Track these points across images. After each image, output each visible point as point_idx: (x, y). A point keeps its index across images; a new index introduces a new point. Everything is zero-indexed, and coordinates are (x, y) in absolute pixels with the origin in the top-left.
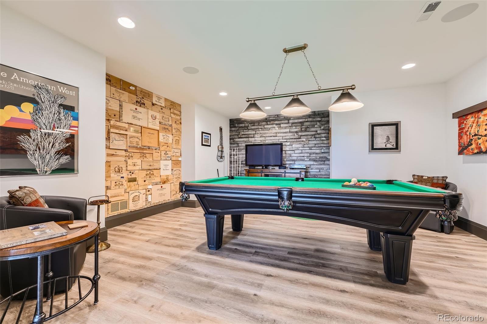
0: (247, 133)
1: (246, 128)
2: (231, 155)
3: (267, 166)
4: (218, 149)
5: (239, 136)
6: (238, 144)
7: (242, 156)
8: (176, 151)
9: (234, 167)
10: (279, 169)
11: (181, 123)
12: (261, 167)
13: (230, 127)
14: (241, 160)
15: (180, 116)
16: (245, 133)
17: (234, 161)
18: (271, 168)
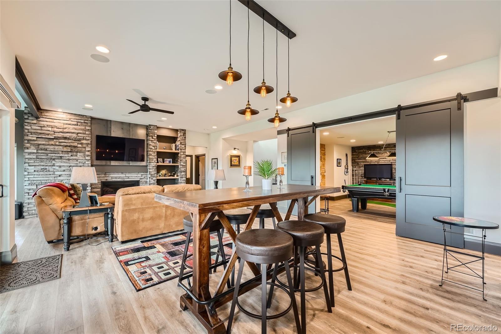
0: (365, 156)
1: (364, 153)
2: (353, 170)
3: (380, 179)
4: (345, 168)
5: (359, 158)
6: (358, 163)
7: (361, 171)
8: (323, 170)
9: (355, 178)
10: (390, 180)
11: (325, 155)
12: (376, 179)
13: (352, 152)
14: (360, 174)
15: (325, 151)
16: (363, 156)
17: (355, 175)
18: (383, 179)
